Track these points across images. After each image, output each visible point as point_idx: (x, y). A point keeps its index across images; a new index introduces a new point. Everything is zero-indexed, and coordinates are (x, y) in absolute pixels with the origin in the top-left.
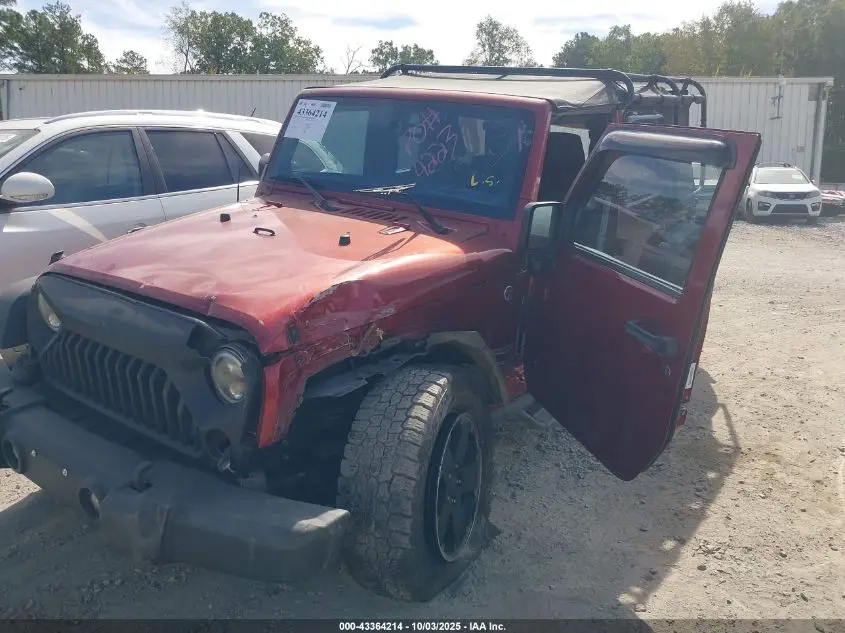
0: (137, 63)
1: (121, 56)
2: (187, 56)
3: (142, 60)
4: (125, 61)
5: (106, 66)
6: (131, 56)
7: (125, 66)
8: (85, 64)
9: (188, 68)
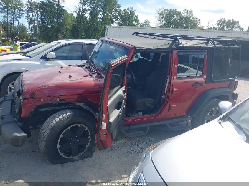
0: (148, 23)
1: (144, 21)
2: (160, 21)
3: (149, 22)
4: (145, 22)
5: (140, 23)
6: (147, 21)
7: (145, 23)
8: (134, 23)
9: (160, 25)
